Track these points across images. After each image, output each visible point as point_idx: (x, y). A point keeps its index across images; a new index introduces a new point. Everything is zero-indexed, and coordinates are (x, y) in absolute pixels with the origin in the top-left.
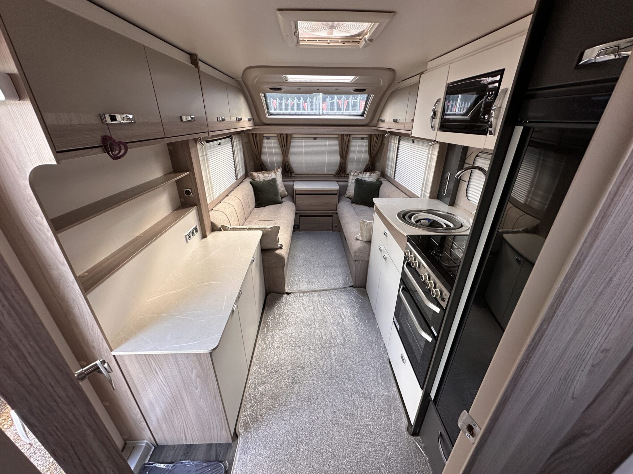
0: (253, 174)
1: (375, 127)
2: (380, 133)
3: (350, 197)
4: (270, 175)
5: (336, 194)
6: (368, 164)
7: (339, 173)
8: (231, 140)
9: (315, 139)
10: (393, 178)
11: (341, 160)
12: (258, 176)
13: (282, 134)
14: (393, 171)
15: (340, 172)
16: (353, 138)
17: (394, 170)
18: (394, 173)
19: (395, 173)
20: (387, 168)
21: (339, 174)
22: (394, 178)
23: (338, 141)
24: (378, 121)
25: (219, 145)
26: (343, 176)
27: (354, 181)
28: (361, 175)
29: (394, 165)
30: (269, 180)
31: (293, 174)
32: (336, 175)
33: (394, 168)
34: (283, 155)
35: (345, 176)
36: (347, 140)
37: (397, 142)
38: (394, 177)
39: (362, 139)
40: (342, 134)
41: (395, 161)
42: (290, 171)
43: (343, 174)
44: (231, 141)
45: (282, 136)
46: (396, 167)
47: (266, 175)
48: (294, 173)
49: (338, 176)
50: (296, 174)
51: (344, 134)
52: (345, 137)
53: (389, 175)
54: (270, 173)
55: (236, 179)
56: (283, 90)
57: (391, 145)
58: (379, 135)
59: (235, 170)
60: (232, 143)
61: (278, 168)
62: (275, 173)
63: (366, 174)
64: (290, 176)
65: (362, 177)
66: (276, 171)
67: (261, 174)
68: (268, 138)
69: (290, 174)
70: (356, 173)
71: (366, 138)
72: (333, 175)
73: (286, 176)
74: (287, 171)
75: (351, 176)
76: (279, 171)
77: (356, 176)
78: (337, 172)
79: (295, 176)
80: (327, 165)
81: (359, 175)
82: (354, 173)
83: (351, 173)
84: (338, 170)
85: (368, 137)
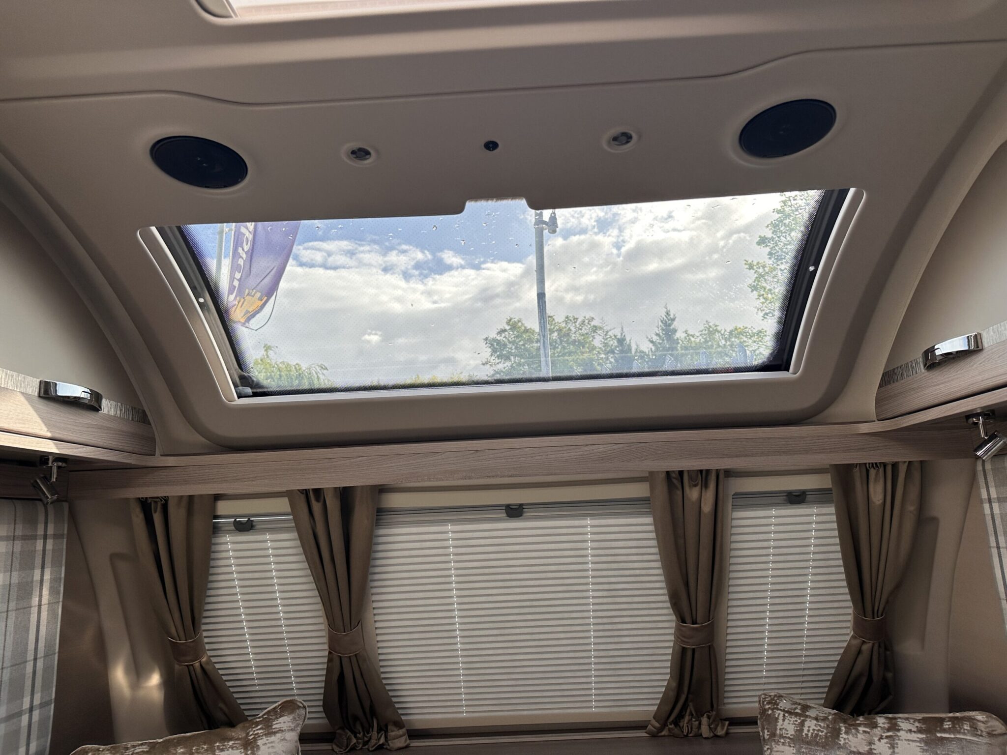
7: (681, 716)
9: (514, 512)
11: (680, 635)
13: (319, 493)
15: (685, 707)
16: (737, 495)
23: (649, 520)
26: (705, 731)
31: (394, 732)
32: (664, 725)
34: (329, 620)
35: (721, 732)
36: (707, 507)
39: (796, 498)
42: (373, 713)
43: (704, 720)
45: (317, 507)
48: (399, 724)
49: (672, 735)
50: (416, 734)
52: (693, 494)
62: (248, 745)
64: (381, 747)
66: (258, 731)
68: (245, 527)
69: (373, 742)
70: (815, 722)
71: (821, 496)
72: (642, 734)
73: (353, 749)
74: (356, 718)
75: (780, 748)
76: (281, 731)
77: (817, 744)
78: (668, 708)
79: (407, 747)
80: (599, 670)
81: (842, 742)
82: (793, 719)
83: (777, 719)
84: (672, 694)
85: (830, 490)
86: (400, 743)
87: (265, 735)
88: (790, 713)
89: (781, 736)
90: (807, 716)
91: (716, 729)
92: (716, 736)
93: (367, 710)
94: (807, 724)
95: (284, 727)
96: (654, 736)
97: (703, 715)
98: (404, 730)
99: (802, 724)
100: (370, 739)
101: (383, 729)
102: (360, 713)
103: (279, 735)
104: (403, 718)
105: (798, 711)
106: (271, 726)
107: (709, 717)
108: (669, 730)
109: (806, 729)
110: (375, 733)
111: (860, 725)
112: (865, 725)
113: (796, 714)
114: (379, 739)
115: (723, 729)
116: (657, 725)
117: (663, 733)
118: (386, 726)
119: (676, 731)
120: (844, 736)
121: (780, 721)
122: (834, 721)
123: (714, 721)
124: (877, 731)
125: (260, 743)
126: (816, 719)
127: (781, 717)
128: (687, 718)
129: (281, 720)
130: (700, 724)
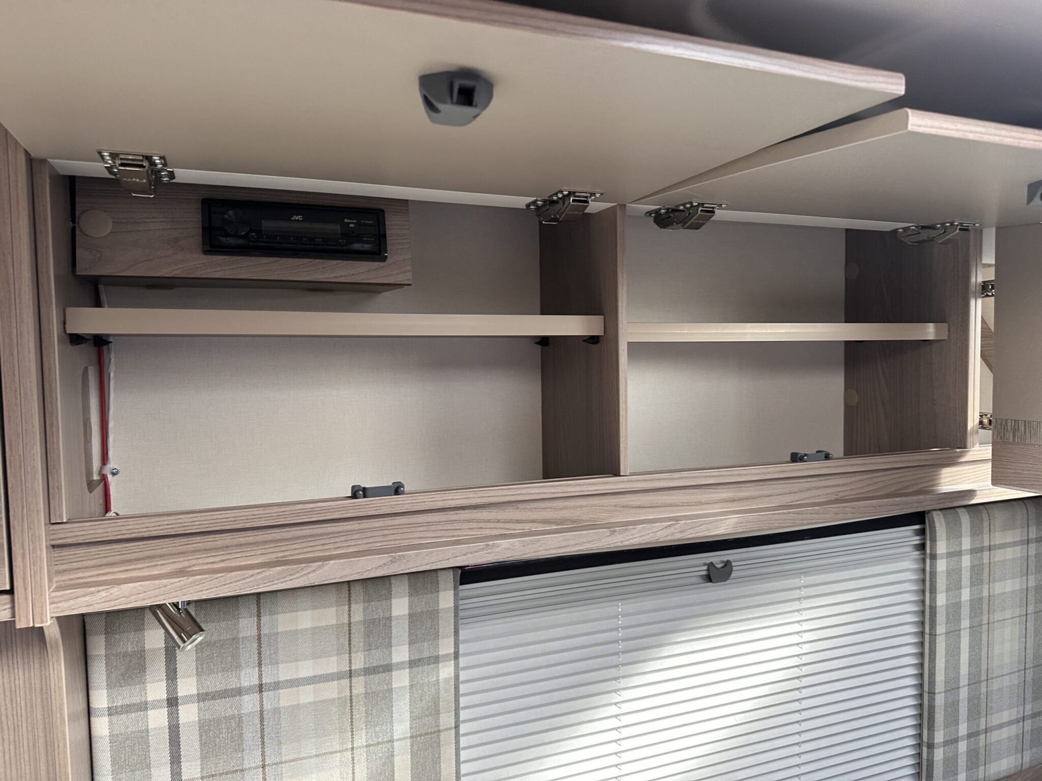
8: (916, 540)
44: (922, 547)
59: (917, 737)
60: (922, 561)
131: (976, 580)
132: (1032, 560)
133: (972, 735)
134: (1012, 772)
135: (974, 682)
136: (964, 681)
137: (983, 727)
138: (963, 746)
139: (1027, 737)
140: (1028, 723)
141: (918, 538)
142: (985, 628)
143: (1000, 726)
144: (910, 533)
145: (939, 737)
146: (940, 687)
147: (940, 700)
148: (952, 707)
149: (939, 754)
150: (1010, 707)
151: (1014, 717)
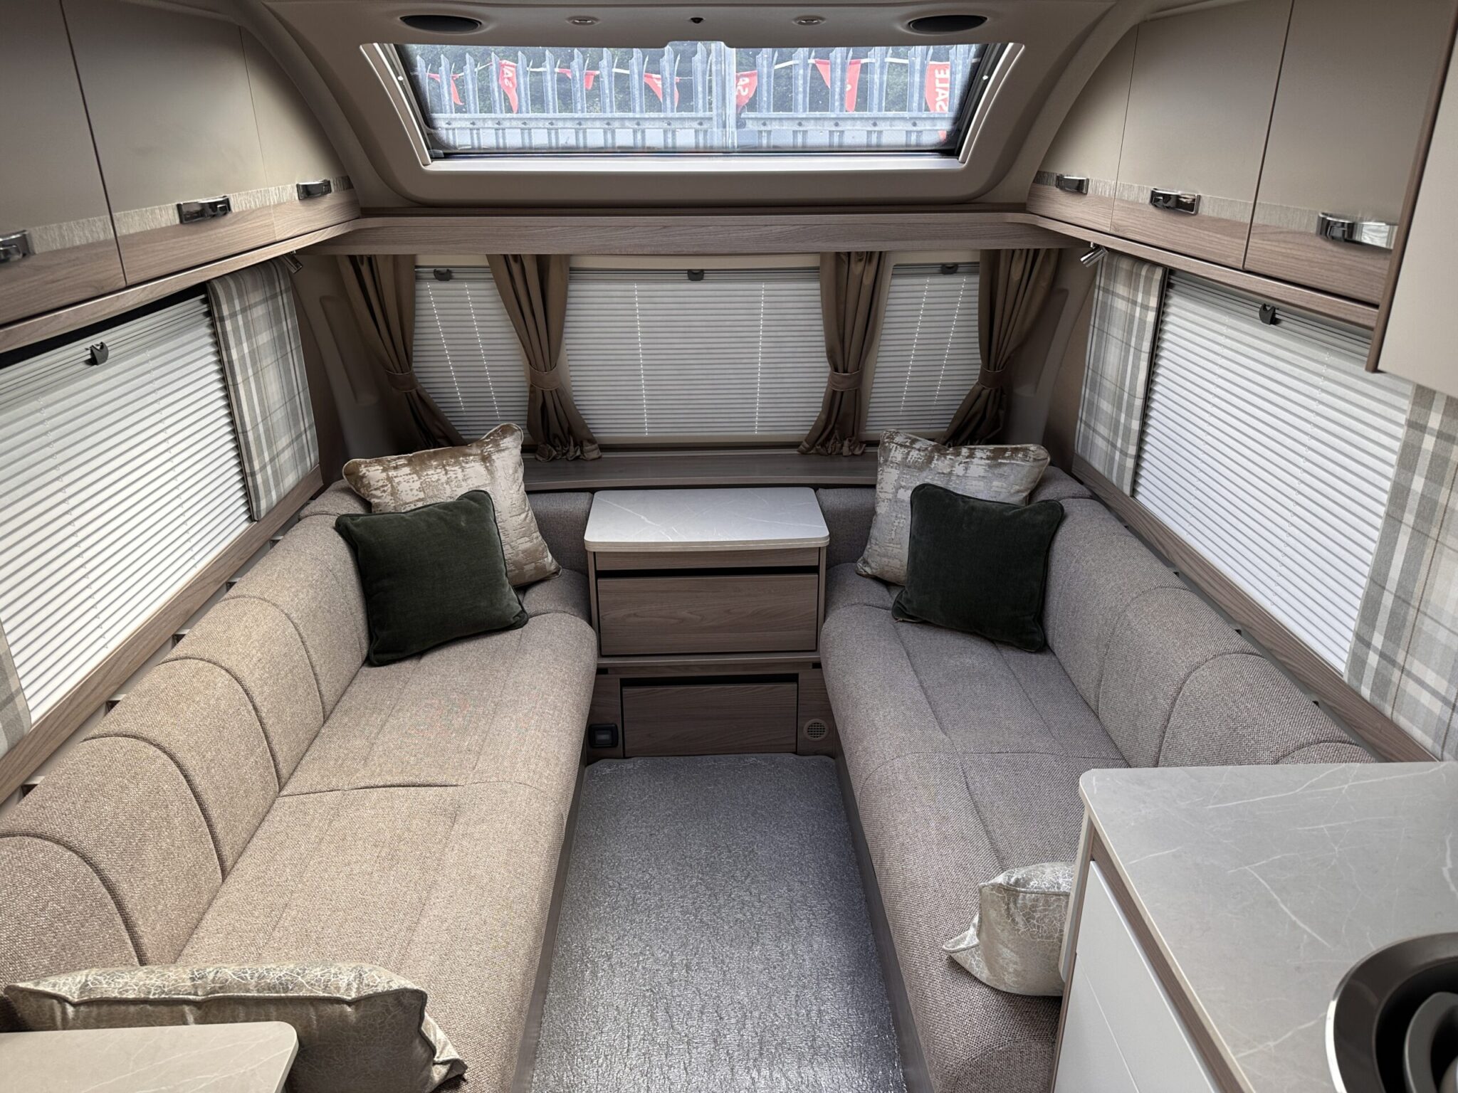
0: (363, 470)
1: (1021, 208)
2: (1043, 245)
3: (887, 577)
4: (455, 471)
5: (814, 570)
6: (974, 397)
7: (828, 439)
8: (205, 308)
9: (696, 276)
10: (1127, 490)
11: (832, 380)
12: (390, 479)
13: (517, 258)
14: (1124, 453)
15: (832, 432)
16: (897, 266)
17: (1132, 450)
18: (1130, 463)
19: (1138, 466)
20: (1088, 425)
21: (823, 445)
22: (1134, 491)
23: (817, 285)
24: (1040, 178)
25: (93, 361)
26: (845, 450)
27: (906, 495)
28: (941, 464)
29: (1135, 425)
30: (446, 506)
31: (588, 447)
32: (813, 446)
33: (1134, 438)
34: (531, 361)
35: (858, 452)
36: (868, 281)
37: (1153, 302)
38: (1135, 483)
39: (949, 269)
40: (838, 254)
41: (1139, 403)
42: (570, 432)
43: (846, 443)
44: (209, 314)
45: (515, 268)
46: (1142, 432)
47: (434, 474)
48: (592, 441)
49: (818, 453)
50: (605, 448)
51: (849, 254)
52: (857, 268)
53: (1098, 464)
54: (457, 463)
55: (251, 519)
56: (488, 28)
57: (1107, 309)
58: (1037, 252)
59: (242, 471)
60: (213, 325)
61: (506, 431)
62: (485, 459)
63: (971, 456)
64: (578, 458)
65: (950, 473)
66: (490, 448)
67: (407, 470)
68: (443, 275)
69: (571, 453)
70: (917, 452)
71: (971, 268)
72: (795, 452)
73: (554, 458)
74: (556, 436)
75: (889, 470)
76: (507, 448)
77: (915, 467)
78: (817, 434)
79: (600, 458)
80: (762, 403)
81: (933, 466)
82: (903, 449)
83: (891, 450)
84: (822, 424)
85: (978, 263)
86: (595, 455)
87: (497, 451)
88: (901, 446)
89: (892, 462)
90: (913, 448)
91: (854, 449)
92: (853, 455)
93: (566, 431)
94: (911, 454)
95: (510, 445)
96: (803, 453)
97: (845, 439)
98: (596, 445)
99: (908, 454)
100: (568, 451)
101: (579, 444)
102: (560, 433)
103: (507, 452)
104: (594, 435)
105: (908, 444)
106: (499, 445)
107: (850, 441)
108: (817, 450)
109: (910, 457)
110: (572, 447)
111: (948, 454)
112: (952, 454)
113: (906, 447)
114: (576, 452)
115: (860, 449)
116: (807, 446)
117: (812, 452)
118: (582, 443)
119: (822, 451)
120: (935, 462)
121: (893, 451)
122: (932, 451)
123: (854, 443)
124: (960, 459)
125: (494, 457)
126: (919, 450)
127: (894, 449)
128: (832, 441)
129: (505, 440)
130: (842, 446)
131: (249, 338)
132: (272, 314)
133: (272, 460)
134: (295, 483)
135: (264, 419)
136: (259, 419)
137: (275, 453)
138: (269, 469)
139: (297, 455)
140: (295, 444)
141: (205, 306)
142: (260, 373)
143: (283, 450)
144: (198, 303)
145: (257, 466)
146: (249, 427)
147: (250, 435)
148: (258, 438)
149: (259, 478)
150: (285, 435)
151: (288, 442)
